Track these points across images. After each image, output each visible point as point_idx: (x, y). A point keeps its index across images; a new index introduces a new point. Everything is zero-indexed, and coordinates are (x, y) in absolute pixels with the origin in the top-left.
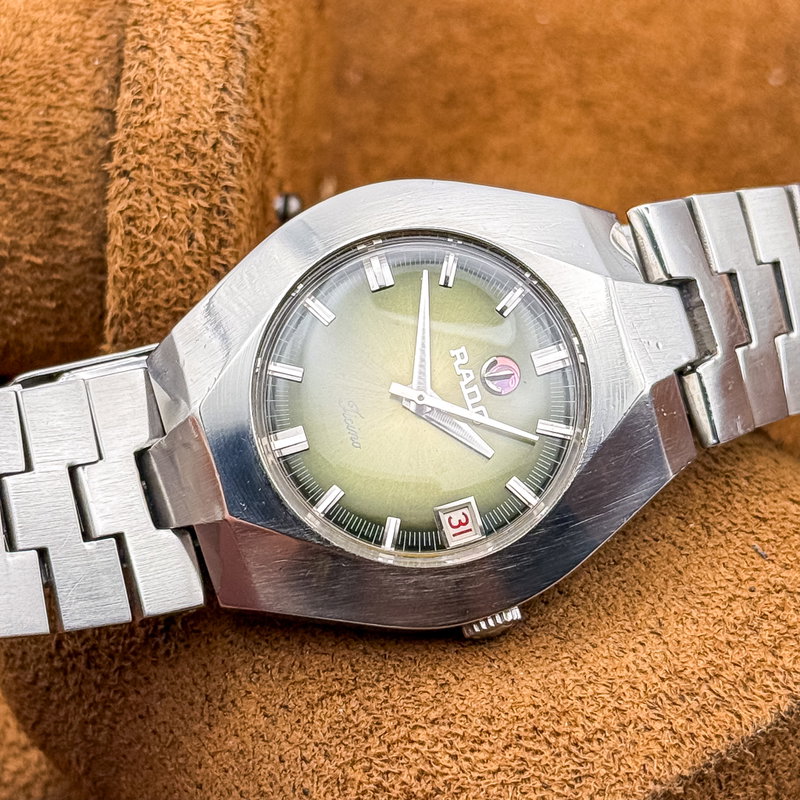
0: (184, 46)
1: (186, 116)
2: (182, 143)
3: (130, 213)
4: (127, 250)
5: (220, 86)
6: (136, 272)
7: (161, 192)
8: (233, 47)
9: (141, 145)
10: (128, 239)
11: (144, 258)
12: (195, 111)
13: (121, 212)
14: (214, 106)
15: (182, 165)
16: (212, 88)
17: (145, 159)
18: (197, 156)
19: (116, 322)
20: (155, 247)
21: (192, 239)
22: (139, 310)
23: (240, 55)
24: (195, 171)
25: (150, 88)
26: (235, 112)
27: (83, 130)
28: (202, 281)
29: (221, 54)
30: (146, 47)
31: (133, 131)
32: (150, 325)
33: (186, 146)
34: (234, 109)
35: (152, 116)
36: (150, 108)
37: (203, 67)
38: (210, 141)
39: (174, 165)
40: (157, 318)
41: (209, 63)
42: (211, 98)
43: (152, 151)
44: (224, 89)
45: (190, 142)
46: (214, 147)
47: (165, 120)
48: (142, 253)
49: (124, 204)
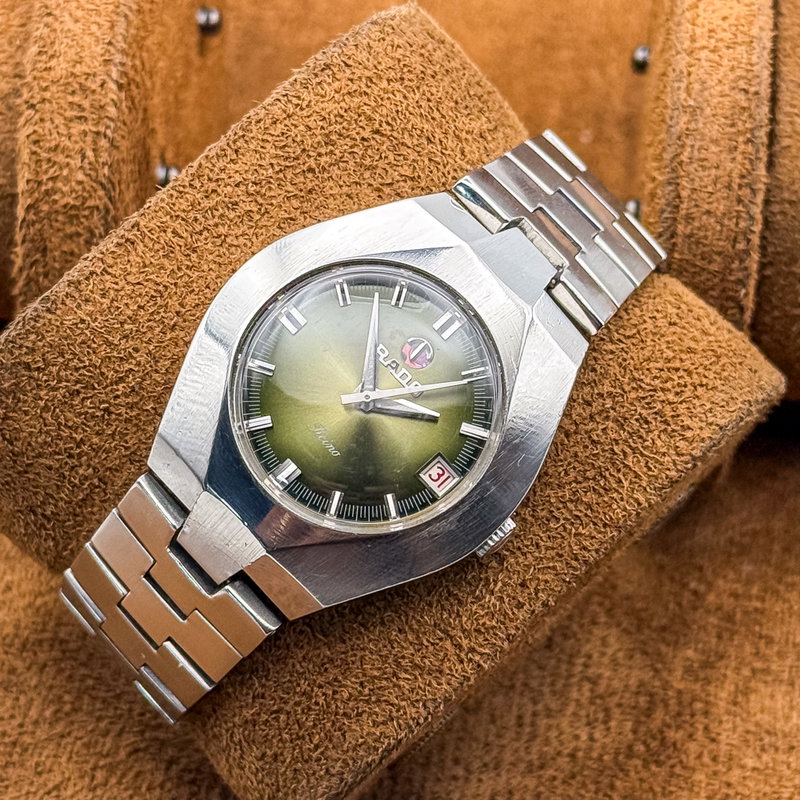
0: (79, 13)
1: (80, 63)
2: (77, 82)
3: (34, 137)
4: (33, 166)
5: (107, 41)
6: (40, 183)
7: (59, 120)
8: (117, 14)
9: (44, 85)
10: (34, 157)
11: (46, 172)
12: (87, 60)
13: (28, 136)
14: (102, 55)
15: (76, 99)
16: (101, 42)
17: (47, 95)
18: (88, 92)
19: (25, 225)
20: (55, 163)
21: (84, 157)
22: (42, 215)
23: (123, 19)
24: (86, 104)
25: (52, 43)
26: (117, 61)
27: (6, 92)
28: (91, 190)
29: (108, 19)
30: (49, 14)
31: (39, 74)
32: (51, 226)
33: (80, 84)
34: (118, 58)
35: (53, 63)
36: (52, 56)
37: (94, 28)
38: (98, 80)
39: (70, 99)
40: (57, 221)
41: (98, 24)
42: (99, 49)
43: (54, 89)
44: (110, 43)
45: (83, 81)
46: (102, 85)
47: (64, 66)
48: (45, 167)
49: (31, 131)
